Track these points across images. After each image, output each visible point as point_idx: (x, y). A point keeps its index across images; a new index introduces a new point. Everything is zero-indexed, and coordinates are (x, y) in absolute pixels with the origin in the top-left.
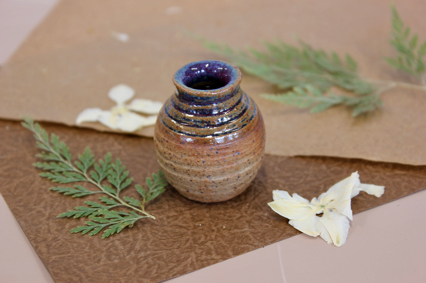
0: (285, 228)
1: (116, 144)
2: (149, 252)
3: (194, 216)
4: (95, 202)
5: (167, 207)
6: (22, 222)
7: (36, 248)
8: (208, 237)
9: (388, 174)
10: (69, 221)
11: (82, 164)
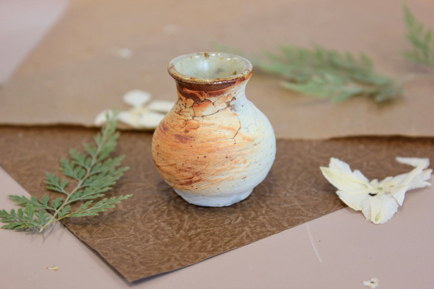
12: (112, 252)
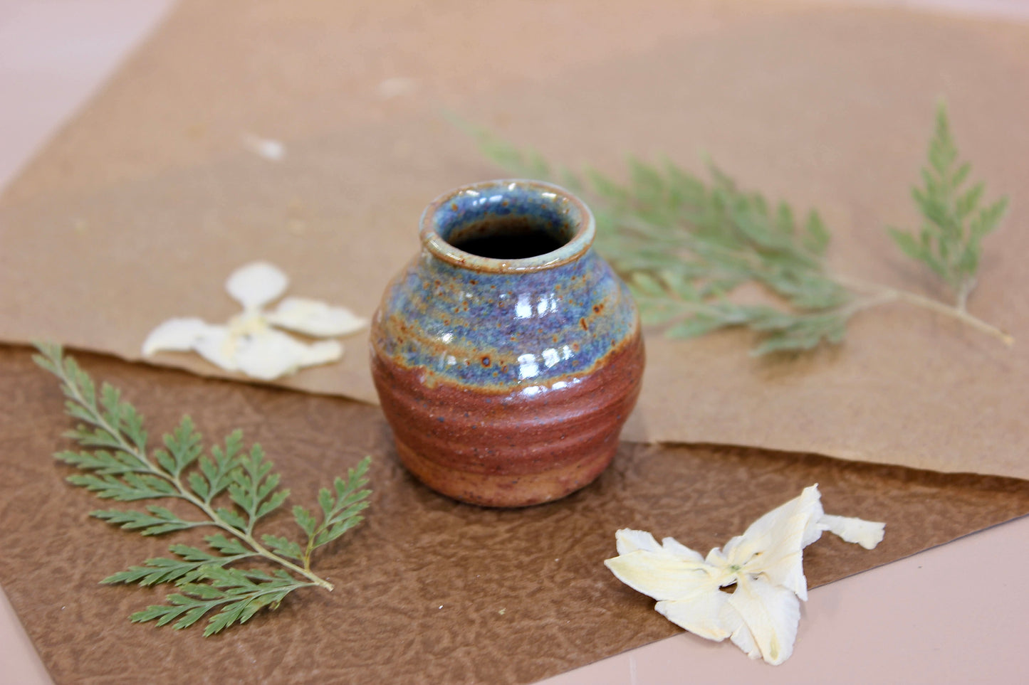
0: (644, 620)
1: (248, 410)
2: (315, 672)
3: (428, 584)
4: (194, 548)
5: (364, 562)
6: (17, 596)
7: (46, 658)
8: (459, 639)
9: (894, 492)
10: (129, 593)
11: (171, 455)
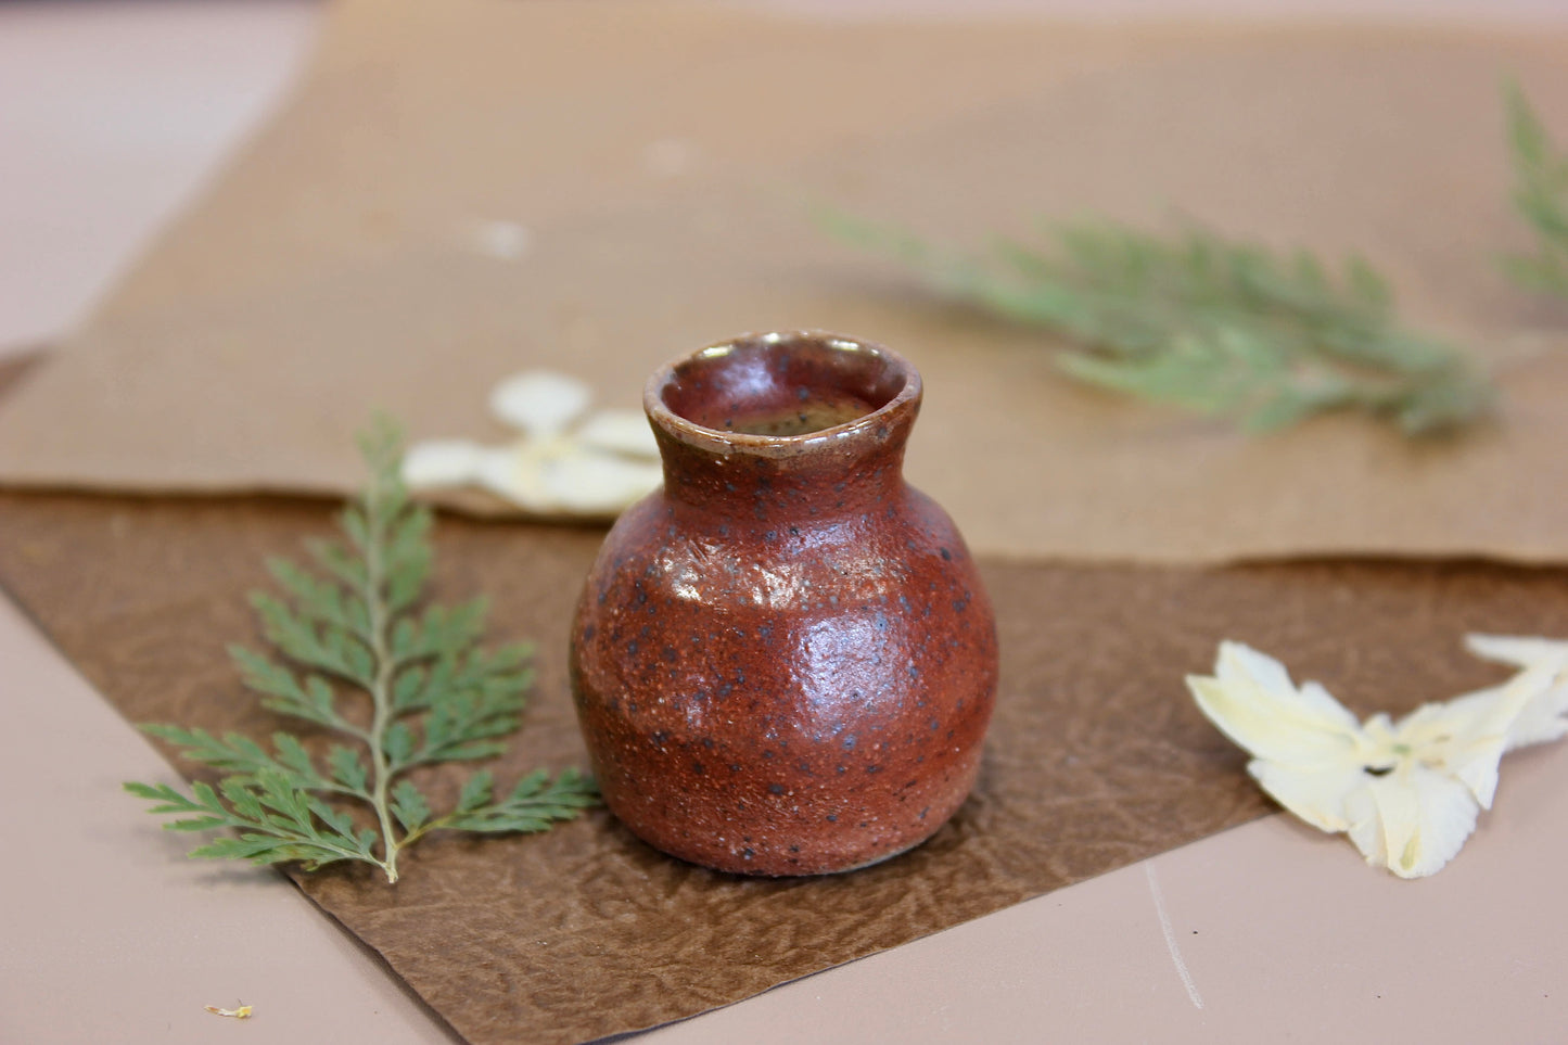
12: (432, 958)
